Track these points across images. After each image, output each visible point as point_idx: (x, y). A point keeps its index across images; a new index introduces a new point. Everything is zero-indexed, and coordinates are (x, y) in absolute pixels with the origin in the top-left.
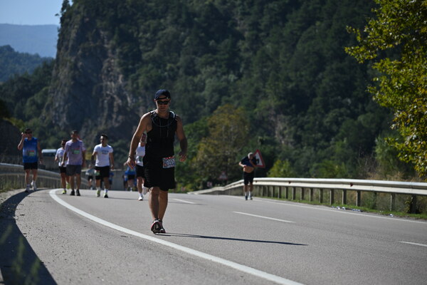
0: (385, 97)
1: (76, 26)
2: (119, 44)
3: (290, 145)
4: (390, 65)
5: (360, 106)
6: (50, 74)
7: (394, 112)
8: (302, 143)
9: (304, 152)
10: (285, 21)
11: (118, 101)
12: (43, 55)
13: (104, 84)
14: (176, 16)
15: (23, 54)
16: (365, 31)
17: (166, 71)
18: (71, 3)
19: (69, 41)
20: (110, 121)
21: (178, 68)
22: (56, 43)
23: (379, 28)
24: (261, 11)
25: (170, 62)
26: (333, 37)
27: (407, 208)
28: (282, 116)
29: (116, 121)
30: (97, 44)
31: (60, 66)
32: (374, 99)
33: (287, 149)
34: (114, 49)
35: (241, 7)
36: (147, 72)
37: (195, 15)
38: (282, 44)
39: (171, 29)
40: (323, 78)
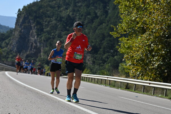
0: (122, 50)
1: (22, 18)
2: (36, 25)
3: (91, 64)
4: (124, 39)
5: (116, 53)
6: (12, 33)
7: (124, 55)
8: (95, 64)
9: (96, 67)
10: (93, 22)
11: (34, 45)
12: (10, 27)
13: (30, 38)
14: (56, 18)
15: (3, 26)
16: (117, 27)
17: (51, 35)
18: (21, 10)
19: (19, 23)
20: (31, 51)
21: (56, 35)
22: (15, 23)
23: (122, 27)
24: (85, 18)
25: (53, 33)
26: (108, 29)
27: (125, 87)
28: (89, 54)
29: (33, 51)
30: (29, 24)
31: (16, 31)
32: (118, 50)
33: (90, 65)
34: (34, 27)
35: (78, 16)
36: (45, 35)
37: (63, 18)
38: (91, 30)
39: (54, 22)
40: (104, 42)
